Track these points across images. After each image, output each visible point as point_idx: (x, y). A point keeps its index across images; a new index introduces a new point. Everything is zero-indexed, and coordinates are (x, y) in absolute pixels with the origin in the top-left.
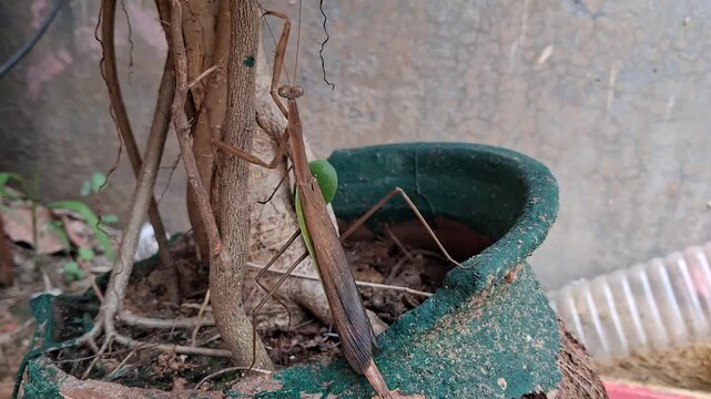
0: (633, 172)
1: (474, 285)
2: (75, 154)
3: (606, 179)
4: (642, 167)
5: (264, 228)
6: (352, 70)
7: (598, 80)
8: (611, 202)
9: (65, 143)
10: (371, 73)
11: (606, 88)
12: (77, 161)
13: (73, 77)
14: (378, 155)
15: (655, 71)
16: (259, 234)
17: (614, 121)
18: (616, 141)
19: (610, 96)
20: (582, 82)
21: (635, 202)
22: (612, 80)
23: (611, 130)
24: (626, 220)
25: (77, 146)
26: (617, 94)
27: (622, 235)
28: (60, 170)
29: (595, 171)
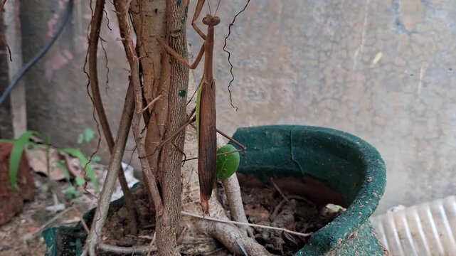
0: (435, 135)
1: (329, 245)
2: (74, 116)
3: (417, 139)
4: (441, 132)
5: (192, 189)
6: (251, 66)
7: (412, 75)
8: (420, 154)
9: (67, 109)
10: (263, 68)
11: (417, 80)
13: (73, 68)
14: (267, 133)
15: (451, 69)
16: (189, 193)
17: (422, 102)
18: (423, 116)
19: (420, 85)
20: (401, 76)
21: (436, 155)
22: (421, 75)
23: (420, 108)
24: (430, 165)
25: (76, 111)
26: (425, 84)
27: (426, 176)
28: (65, 126)
29: (410, 134)
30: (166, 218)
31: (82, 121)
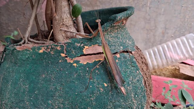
0: (154, 28)
1: (115, 19)
3: (147, 30)
4: (156, 26)
5: (64, 20)
6: (84, 3)
7: (145, 4)
8: (148, 36)
10: (88, 3)
11: (147, 6)
12: (10, 28)
14: (91, 12)
15: (159, 2)
16: (63, 22)
17: (149, 15)
18: (149, 20)
19: (148, 8)
20: (141, 5)
21: (154, 35)
22: (149, 4)
23: (148, 17)
24: (152, 40)
26: (150, 8)
27: (151, 44)
29: (144, 28)
30: (57, 17)
31: (12, 28)
